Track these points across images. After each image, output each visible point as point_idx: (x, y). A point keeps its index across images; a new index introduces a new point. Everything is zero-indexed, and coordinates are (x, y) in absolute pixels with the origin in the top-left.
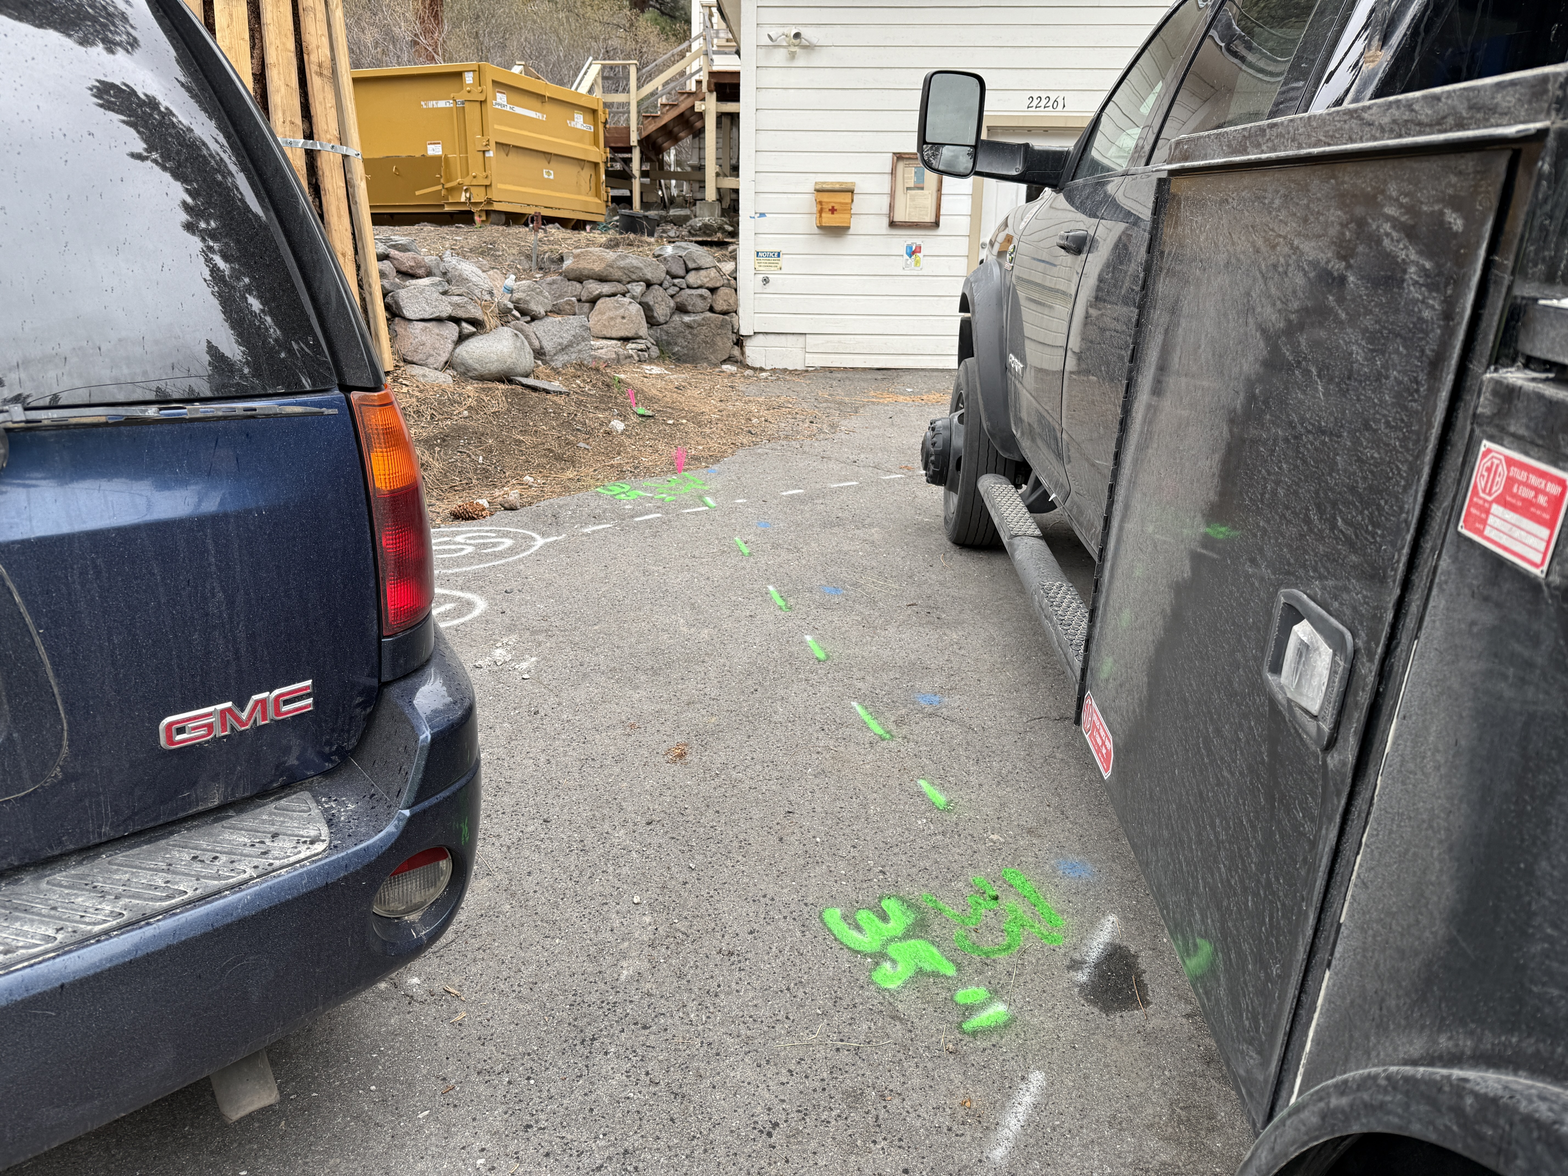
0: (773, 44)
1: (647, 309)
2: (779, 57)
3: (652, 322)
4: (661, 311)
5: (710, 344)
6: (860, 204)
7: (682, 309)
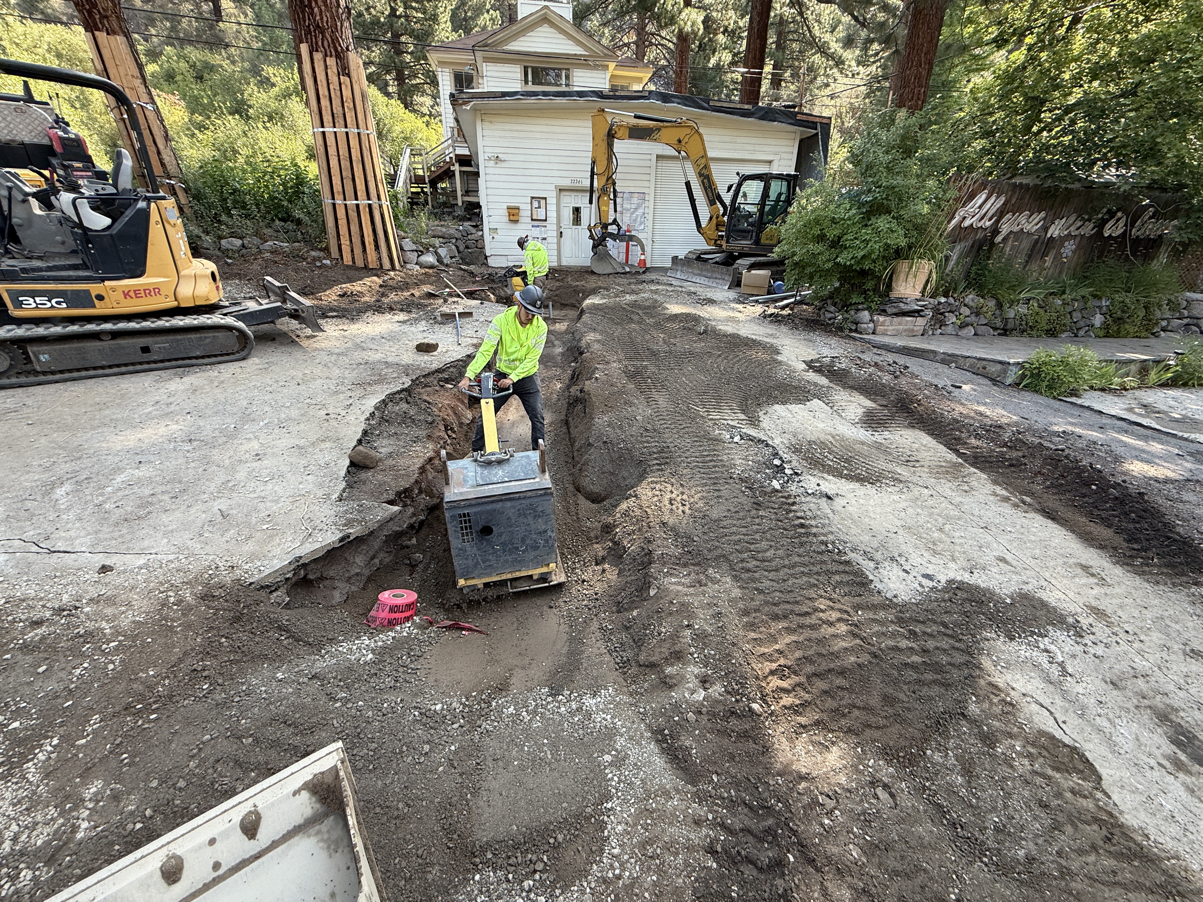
0: (490, 159)
1: (457, 247)
2: (492, 163)
3: (459, 252)
4: (461, 248)
5: (477, 258)
6: (522, 213)
7: (467, 247)
